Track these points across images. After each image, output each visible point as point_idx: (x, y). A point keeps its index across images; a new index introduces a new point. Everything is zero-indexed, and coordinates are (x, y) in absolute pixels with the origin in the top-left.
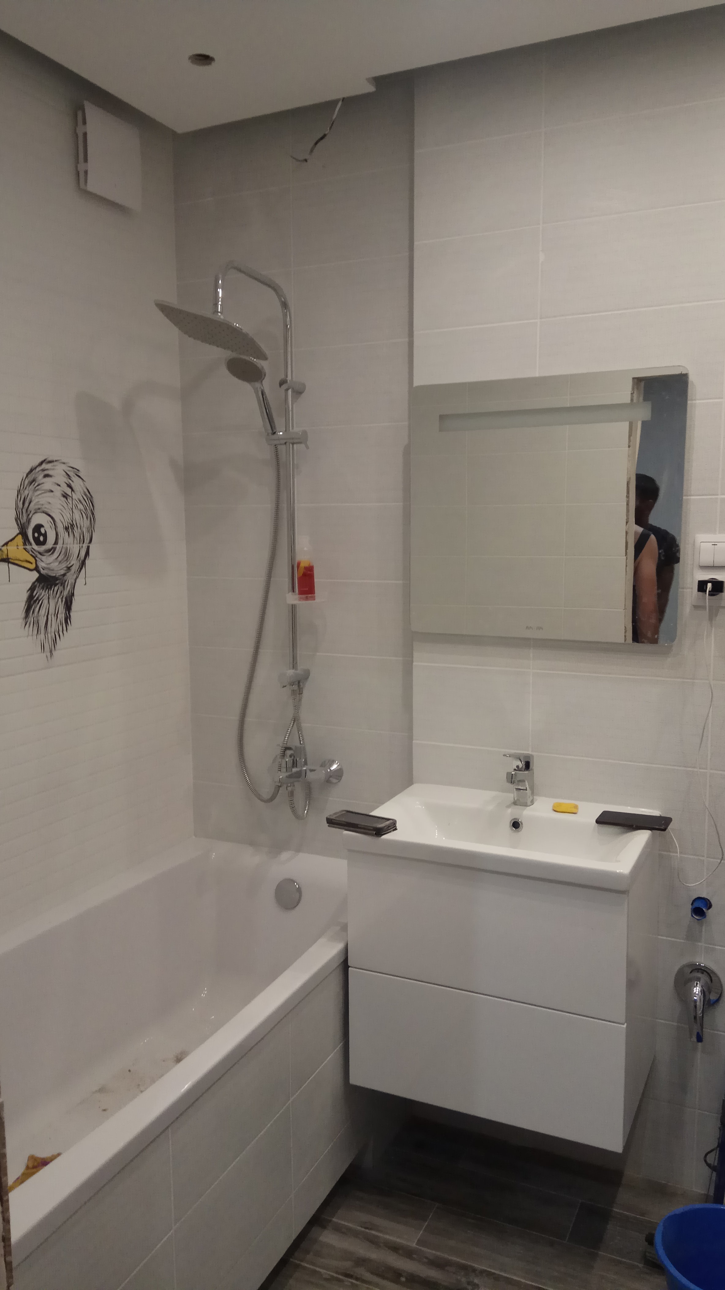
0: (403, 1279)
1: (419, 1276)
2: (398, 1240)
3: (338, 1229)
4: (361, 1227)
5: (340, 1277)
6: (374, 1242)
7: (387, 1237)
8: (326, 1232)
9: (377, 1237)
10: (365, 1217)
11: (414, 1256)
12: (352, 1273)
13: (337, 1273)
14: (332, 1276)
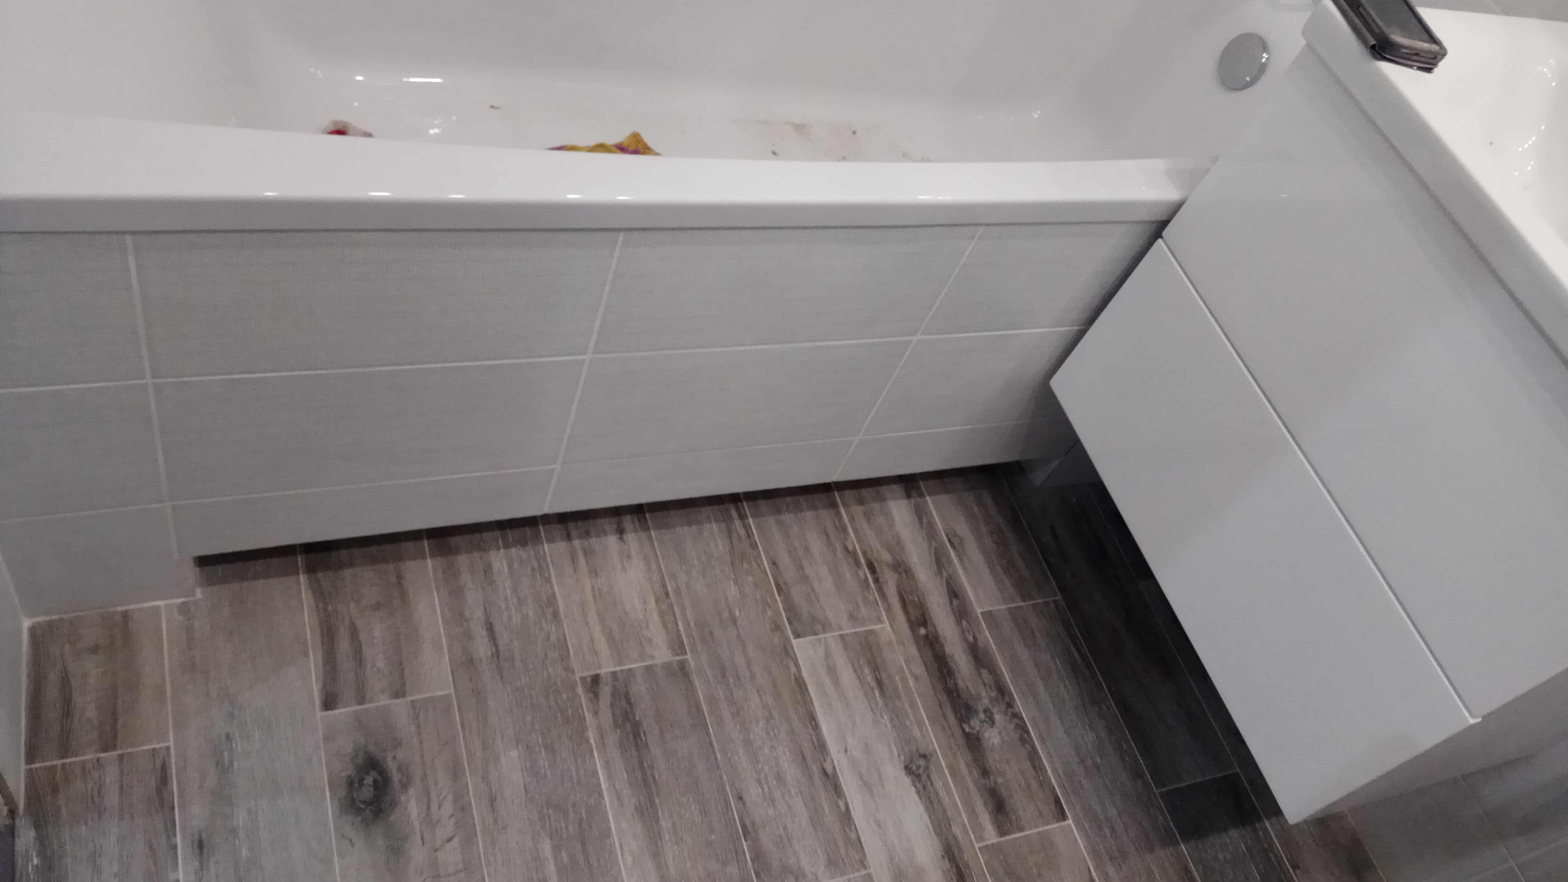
0: (923, 631)
1: (942, 646)
2: (969, 589)
3: (920, 513)
4: (947, 535)
5: (863, 561)
6: (940, 562)
7: (960, 572)
8: (904, 502)
9: (950, 561)
10: (963, 528)
11: (964, 623)
12: (878, 570)
13: (865, 553)
14: (855, 551)
